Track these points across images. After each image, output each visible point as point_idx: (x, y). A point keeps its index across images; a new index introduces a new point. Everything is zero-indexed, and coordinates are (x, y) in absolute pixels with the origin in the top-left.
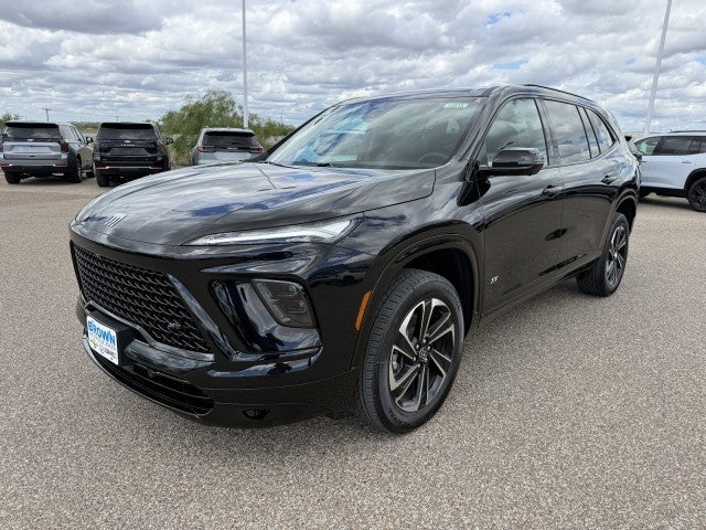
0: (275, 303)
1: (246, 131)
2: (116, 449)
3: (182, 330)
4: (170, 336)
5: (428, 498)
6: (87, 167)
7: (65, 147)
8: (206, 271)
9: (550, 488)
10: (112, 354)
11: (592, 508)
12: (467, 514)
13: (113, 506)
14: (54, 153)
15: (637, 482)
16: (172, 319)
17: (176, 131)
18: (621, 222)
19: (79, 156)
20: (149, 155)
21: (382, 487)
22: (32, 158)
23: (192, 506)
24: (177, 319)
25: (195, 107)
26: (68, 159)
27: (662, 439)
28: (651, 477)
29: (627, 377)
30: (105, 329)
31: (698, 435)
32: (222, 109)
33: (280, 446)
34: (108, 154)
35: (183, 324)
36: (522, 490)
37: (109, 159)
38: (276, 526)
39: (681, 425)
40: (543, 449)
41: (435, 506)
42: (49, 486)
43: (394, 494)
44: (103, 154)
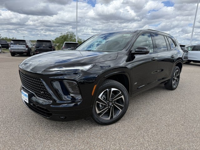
0: (69, 87)
1: (77, 43)
2: (30, 126)
3: (44, 94)
4: (41, 95)
5: (113, 143)
6: (33, 52)
7: (27, 47)
8: (50, 78)
9: (148, 141)
10: (27, 100)
11: (159, 147)
12: (123, 147)
13: (26, 141)
14: (24, 48)
15: (174, 141)
16: (42, 91)
17: (58, 43)
18: (177, 69)
19: (31, 49)
20: (50, 49)
21: (101, 139)
22: (18, 49)
23: (48, 142)
24: (43, 91)
25: (63, 36)
26: (28, 50)
27: (183, 129)
28: (178, 139)
29: (175, 112)
30: (25, 93)
31: (193, 128)
32: (71, 37)
33: (74, 127)
34: (38, 49)
35: (44, 92)
36: (140, 142)
37: (39, 50)
38: (70, 148)
39: (189, 125)
40: (148, 131)
41: (115, 145)
42: (10, 135)
43: (104, 141)
44: (37, 49)
